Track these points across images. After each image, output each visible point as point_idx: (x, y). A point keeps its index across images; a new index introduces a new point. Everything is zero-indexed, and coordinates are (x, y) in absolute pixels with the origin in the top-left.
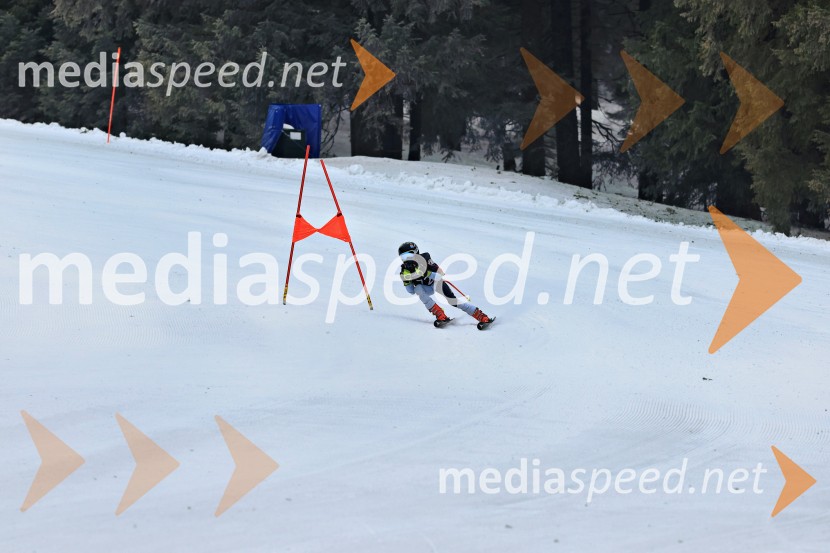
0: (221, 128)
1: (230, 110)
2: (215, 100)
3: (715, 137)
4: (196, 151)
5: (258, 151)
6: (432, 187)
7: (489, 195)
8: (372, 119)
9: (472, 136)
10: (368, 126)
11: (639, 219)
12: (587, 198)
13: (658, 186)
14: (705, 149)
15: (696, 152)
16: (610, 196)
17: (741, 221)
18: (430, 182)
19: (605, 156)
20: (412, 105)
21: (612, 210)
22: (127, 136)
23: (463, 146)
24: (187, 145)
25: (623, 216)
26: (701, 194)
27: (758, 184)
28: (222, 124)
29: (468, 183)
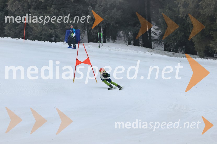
0: (53, 37)
1: (55, 32)
2: (51, 29)
3: (184, 34)
4: (47, 43)
5: (64, 42)
6: (110, 50)
7: (125, 51)
8: (93, 33)
9: (120, 36)
10: (93, 34)
11: (166, 56)
12: (151, 51)
13: (169, 47)
14: (181, 37)
15: (179, 38)
16: (157, 50)
17: (192, 56)
18: (110, 49)
19: (155, 40)
20: (103, 29)
21: (158, 54)
22: (29, 40)
23: (117, 39)
24: (45, 41)
25: (161, 55)
26: (181, 49)
27: (196, 46)
28: (54, 36)
29: (120, 49)
